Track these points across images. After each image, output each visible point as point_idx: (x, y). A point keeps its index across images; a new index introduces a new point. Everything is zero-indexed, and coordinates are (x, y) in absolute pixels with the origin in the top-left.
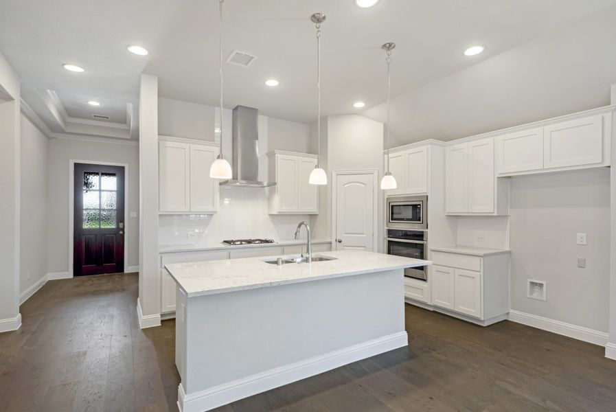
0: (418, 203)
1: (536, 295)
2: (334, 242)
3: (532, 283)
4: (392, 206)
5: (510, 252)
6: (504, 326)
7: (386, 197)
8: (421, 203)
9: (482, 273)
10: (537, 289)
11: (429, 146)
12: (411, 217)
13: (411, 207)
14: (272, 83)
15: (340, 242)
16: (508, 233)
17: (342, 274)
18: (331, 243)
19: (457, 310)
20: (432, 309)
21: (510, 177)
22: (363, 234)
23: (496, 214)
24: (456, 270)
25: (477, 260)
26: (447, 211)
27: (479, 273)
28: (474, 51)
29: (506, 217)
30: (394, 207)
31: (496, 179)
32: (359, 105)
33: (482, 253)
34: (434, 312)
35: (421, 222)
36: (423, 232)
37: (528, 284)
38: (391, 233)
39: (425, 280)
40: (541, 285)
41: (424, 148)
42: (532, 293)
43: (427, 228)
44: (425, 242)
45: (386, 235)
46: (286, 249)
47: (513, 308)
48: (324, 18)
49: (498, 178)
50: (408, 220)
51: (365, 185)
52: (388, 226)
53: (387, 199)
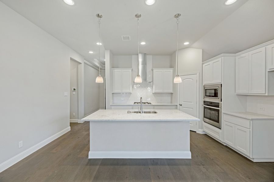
0: (217, 88)
2: (178, 105)
4: (206, 89)
7: (203, 85)
9: (251, 130)
11: (223, 58)
12: (213, 95)
13: (214, 90)
14: (143, 43)
15: (181, 105)
18: (177, 106)
19: (236, 148)
20: (225, 145)
22: (192, 102)
23: (267, 95)
24: (236, 125)
25: (248, 122)
26: (237, 92)
27: (249, 130)
30: (207, 90)
31: (267, 72)
32: (186, 43)
35: (218, 98)
36: (219, 103)
38: (205, 103)
39: (220, 128)
41: (220, 59)
43: (221, 101)
44: (220, 109)
45: (203, 104)
46: (155, 107)
48: (140, 15)
49: (268, 71)
50: (212, 96)
51: (193, 80)
52: (204, 99)
53: (204, 86)
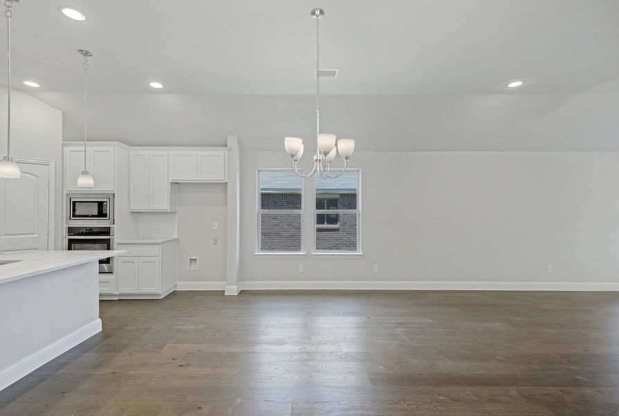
0: (104, 200)
1: (193, 268)
3: (191, 259)
4: (74, 203)
5: (177, 239)
6: (174, 294)
7: (65, 192)
8: (108, 200)
9: (160, 257)
10: (193, 262)
11: (116, 148)
12: (97, 214)
13: (96, 204)
16: (176, 225)
17: (45, 270)
19: (140, 292)
20: (117, 299)
21: (178, 183)
22: (34, 234)
23: (169, 211)
24: (140, 258)
25: (157, 248)
26: (131, 208)
27: (158, 258)
28: (156, 85)
29: (175, 212)
30: (76, 204)
31: (169, 184)
32: (31, 84)
33: (160, 241)
34: (119, 300)
35: (108, 218)
36: (110, 227)
37: (189, 261)
38: (71, 230)
39: (111, 273)
40: (196, 259)
41: (110, 149)
42: (190, 267)
43: (114, 223)
44: (112, 237)
45: (65, 233)
47: (180, 281)
49: (171, 183)
50: (93, 216)
51: (37, 177)
52: (67, 223)
53: (67, 194)
